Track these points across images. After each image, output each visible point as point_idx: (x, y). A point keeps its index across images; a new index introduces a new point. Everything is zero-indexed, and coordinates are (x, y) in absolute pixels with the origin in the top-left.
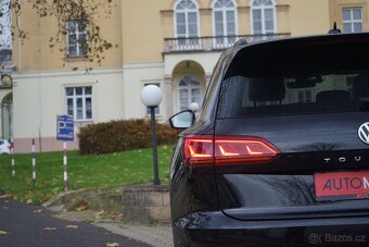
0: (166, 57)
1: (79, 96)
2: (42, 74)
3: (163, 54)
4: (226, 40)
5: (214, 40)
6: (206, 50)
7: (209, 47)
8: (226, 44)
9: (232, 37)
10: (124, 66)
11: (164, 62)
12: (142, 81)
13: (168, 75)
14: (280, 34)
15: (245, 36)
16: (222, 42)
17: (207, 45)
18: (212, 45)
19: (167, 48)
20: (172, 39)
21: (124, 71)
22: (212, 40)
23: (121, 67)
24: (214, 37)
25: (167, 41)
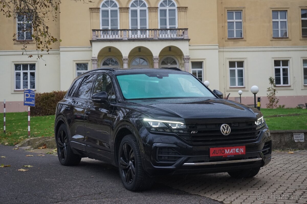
0: (93, 44)
1: (25, 71)
3: (91, 42)
4: (139, 32)
6: (123, 39)
7: (126, 37)
8: (139, 35)
9: (143, 30)
10: (61, 49)
11: (92, 47)
12: (74, 61)
13: (95, 57)
14: (179, 29)
15: (153, 30)
16: (136, 34)
17: (125, 35)
18: (129, 36)
19: (94, 37)
20: (98, 30)
21: (61, 53)
22: (129, 32)
23: (59, 50)
24: (130, 30)
25: (95, 31)
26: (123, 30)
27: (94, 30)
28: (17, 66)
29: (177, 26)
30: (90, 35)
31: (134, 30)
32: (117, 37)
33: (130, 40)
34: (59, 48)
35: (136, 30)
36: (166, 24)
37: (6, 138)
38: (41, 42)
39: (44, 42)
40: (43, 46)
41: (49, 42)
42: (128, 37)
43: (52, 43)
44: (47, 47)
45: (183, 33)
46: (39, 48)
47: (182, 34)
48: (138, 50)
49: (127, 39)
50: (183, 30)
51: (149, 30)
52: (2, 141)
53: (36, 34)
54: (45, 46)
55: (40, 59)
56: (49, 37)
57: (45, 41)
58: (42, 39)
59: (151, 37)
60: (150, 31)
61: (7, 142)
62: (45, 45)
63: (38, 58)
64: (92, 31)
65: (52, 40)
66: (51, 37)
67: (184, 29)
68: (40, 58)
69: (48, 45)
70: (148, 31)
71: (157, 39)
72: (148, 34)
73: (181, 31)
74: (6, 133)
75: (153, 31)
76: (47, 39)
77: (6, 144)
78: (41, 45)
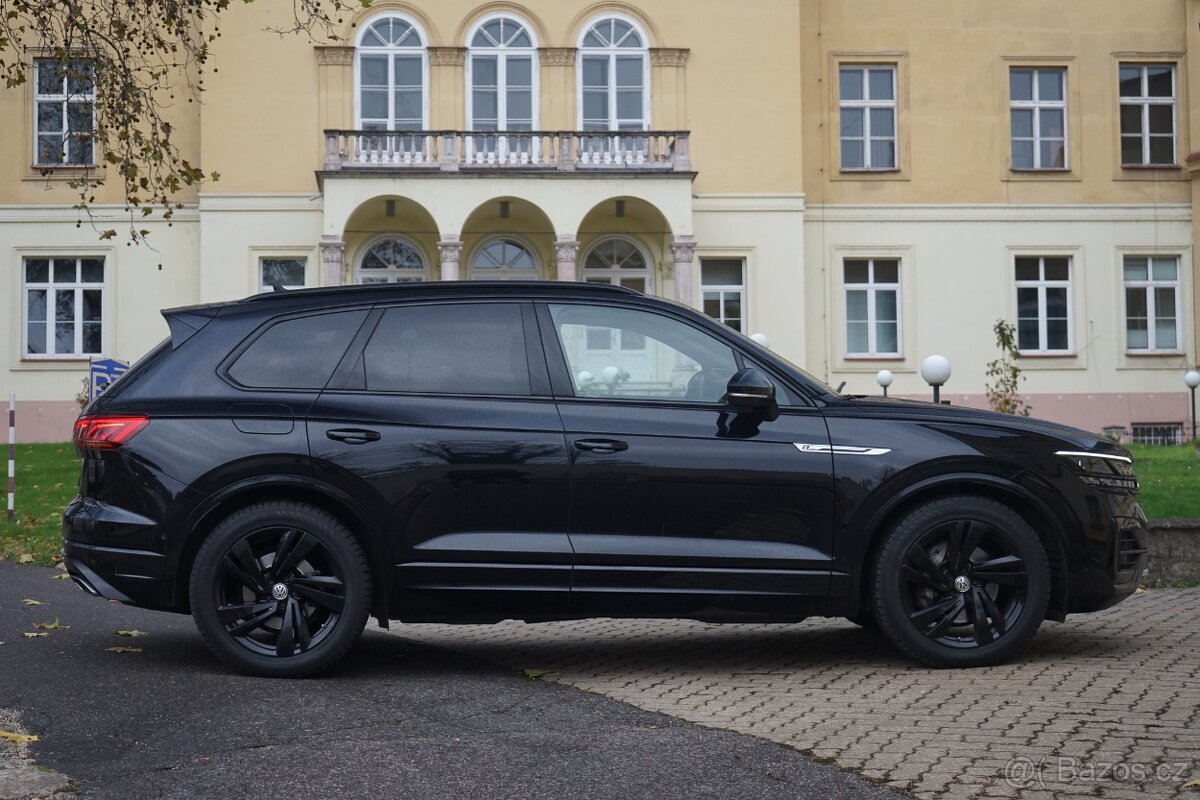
0: (328, 184)
1: (66, 286)
3: (321, 176)
4: (503, 143)
5: (469, 140)
6: (443, 169)
7: (454, 161)
8: (503, 153)
9: (520, 135)
10: (204, 204)
11: (323, 196)
12: (255, 249)
13: (334, 237)
14: (657, 134)
15: (557, 134)
16: (493, 148)
17: (450, 154)
18: (464, 157)
19: (332, 157)
20: (346, 133)
21: (204, 217)
22: (463, 141)
23: (196, 205)
24: (468, 133)
25: (334, 137)
26: (441, 133)
27: (331, 133)
29: (647, 122)
30: (315, 153)
31: (485, 135)
32: (419, 162)
33: (467, 172)
34: (197, 200)
35: (492, 134)
36: (605, 114)
37: (19, 539)
38: (144, 182)
39: (154, 181)
40: (150, 196)
41: (172, 183)
42: (459, 159)
43: (182, 184)
44: (164, 201)
45: (672, 147)
46: (135, 201)
47: (667, 152)
48: (497, 209)
49: (455, 168)
50: (672, 139)
51: (542, 134)
52: (8, 549)
53: (125, 153)
54: (156, 196)
55: (137, 243)
56: (175, 162)
57: (159, 180)
58: (144, 168)
59: (547, 161)
60: (546, 139)
61: (25, 553)
62: (159, 192)
63: (133, 243)
64: (323, 136)
65: (183, 173)
66: (180, 163)
67: (674, 134)
68: (141, 242)
69: (167, 191)
70: (535, 139)
71: (571, 168)
72: (538, 152)
73: (662, 139)
74: (16, 521)
75: (556, 139)
76: (165, 172)
77: (25, 558)
78: (141, 193)
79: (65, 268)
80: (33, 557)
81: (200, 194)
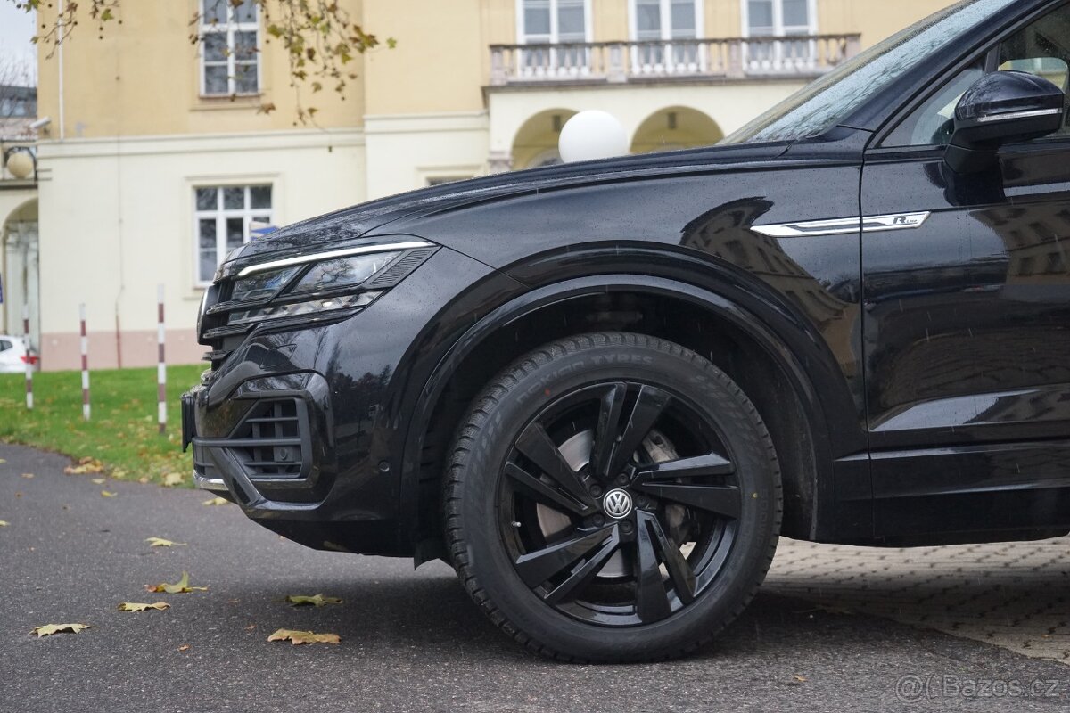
0: (495, 99)
1: (234, 214)
2: (126, 148)
3: (486, 91)
4: (668, 50)
5: (634, 49)
6: (611, 80)
7: (621, 72)
8: (671, 64)
9: (686, 44)
10: (369, 126)
11: (488, 114)
12: (421, 169)
13: (501, 153)
14: (827, 38)
15: (726, 41)
16: (659, 59)
17: (616, 65)
18: (630, 66)
19: (497, 72)
20: (511, 48)
21: (370, 140)
22: (629, 52)
23: (360, 129)
24: (633, 43)
25: (499, 52)
26: (608, 44)
27: (495, 48)
28: (205, 197)
29: (812, 29)
30: (483, 69)
31: (651, 46)
32: (585, 73)
33: (635, 83)
34: (362, 122)
35: (658, 43)
36: (769, 21)
37: (169, 456)
38: (311, 53)
39: (323, 51)
40: (319, 68)
41: (342, 51)
42: (626, 70)
43: (354, 52)
44: (335, 74)
45: (844, 50)
46: (301, 75)
47: (839, 55)
48: (665, 121)
49: (623, 79)
50: (842, 41)
51: (708, 42)
52: (154, 469)
53: (288, 22)
54: (325, 67)
55: (305, 123)
56: (345, 26)
57: (328, 49)
58: (311, 39)
59: (716, 70)
60: (714, 47)
61: (174, 472)
62: (329, 63)
63: (299, 122)
64: (488, 51)
65: (355, 40)
66: (350, 28)
67: (845, 36)
68: (309, 121)
69: (338, 60)
70: (702, 47)
71: (740, 75)
72: (705, 60)
73: (833, 42)
74: (168, 436)
75: (725, 46)
76: (335, 40)
77: (173, 478)
78: (309, 67)
79: (234, 196)
80: (182, 477)
81: (365, 116)
